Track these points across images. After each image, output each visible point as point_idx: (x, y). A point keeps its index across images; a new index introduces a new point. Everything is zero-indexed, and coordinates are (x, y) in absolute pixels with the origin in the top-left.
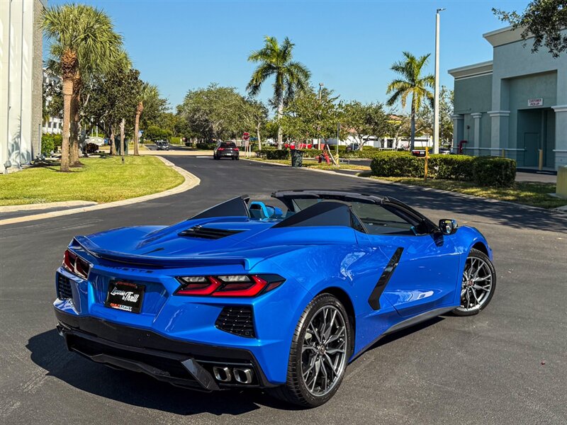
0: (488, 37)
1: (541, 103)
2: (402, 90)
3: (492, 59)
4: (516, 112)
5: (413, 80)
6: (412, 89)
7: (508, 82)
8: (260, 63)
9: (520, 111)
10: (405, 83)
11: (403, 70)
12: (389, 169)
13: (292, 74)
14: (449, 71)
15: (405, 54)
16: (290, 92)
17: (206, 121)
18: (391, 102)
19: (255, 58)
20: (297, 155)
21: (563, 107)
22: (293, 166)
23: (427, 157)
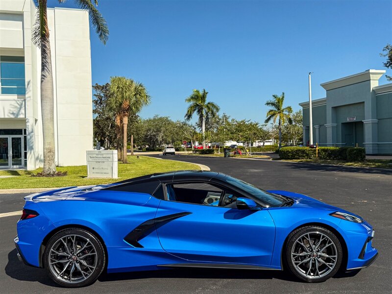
0: (324, 86)
1: (355, 119)
2: (274, 115)
3: (326, 97)
4: (340, 124)
5: (279, 109)
6: (279, 114)
7: (335, 108)
8: (192, 103)
9: (343, 124)
10: (275, 111)
11: (273, 104)
12: (291, 156)
13: (209, 108)
14: (299, 104)
15: (274, 96)
16: (207, 118)
17: (154, 136)
18: (267, 121)
19: (189, 100)
20: (227, 151)
21: (368, 121)
22: (225, 157)
23: (317, 148)
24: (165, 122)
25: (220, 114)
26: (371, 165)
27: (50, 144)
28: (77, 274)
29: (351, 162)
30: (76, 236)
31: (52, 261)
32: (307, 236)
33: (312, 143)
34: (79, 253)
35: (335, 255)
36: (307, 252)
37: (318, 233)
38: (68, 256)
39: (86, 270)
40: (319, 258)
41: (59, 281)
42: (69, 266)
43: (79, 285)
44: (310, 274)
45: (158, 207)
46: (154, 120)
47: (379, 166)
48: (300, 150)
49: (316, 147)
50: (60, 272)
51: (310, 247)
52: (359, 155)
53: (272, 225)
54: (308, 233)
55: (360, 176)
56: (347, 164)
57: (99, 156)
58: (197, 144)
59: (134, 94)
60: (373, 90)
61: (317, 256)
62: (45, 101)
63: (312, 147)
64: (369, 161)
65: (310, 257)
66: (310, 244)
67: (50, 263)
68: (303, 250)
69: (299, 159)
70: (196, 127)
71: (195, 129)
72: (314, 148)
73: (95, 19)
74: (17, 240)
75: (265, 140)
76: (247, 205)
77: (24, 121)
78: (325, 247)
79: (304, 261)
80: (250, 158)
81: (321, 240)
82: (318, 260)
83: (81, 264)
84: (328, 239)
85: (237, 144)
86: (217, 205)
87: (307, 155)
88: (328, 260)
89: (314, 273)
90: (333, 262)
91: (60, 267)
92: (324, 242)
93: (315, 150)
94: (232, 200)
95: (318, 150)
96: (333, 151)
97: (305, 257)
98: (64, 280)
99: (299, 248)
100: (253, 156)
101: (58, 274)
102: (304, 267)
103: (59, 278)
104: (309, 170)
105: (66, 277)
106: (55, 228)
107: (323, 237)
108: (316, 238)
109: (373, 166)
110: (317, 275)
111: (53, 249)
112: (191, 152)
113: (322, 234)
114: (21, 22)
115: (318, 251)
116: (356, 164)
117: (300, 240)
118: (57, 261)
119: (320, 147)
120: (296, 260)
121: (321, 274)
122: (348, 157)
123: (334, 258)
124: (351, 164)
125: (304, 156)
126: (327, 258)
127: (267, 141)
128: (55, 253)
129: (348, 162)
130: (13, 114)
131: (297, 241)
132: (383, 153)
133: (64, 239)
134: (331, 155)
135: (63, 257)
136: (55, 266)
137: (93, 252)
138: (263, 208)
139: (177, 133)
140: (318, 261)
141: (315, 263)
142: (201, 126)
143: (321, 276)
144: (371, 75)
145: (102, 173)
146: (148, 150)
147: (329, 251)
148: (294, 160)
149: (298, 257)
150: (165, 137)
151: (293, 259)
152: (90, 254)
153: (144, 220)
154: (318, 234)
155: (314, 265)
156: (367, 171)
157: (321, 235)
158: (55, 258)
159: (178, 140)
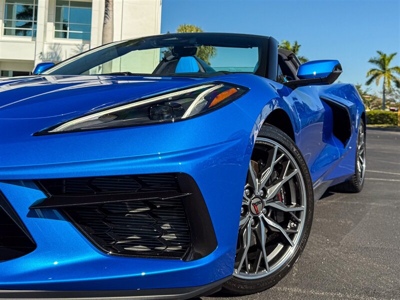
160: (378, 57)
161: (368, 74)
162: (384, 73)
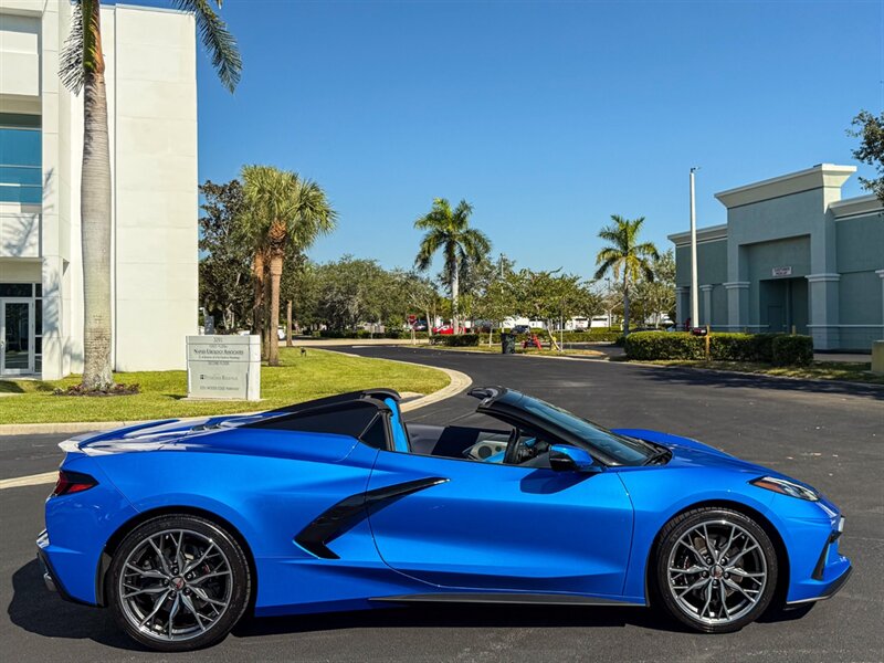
0: (721, 197)
1: (789, 272)
2: (613, 260)
3: (726, 222)
4: (758, 283)
5: (626, 248)
6: (624, 259)
7: (747, 249)
8: (429, 230)
9: (763, 282)
10: (617, 251)
11: (612, 236)
12: (652, 351)
13: (468, 243)
14: (669, 237)
15: (614, 217)
16: (464, 264)
17: (341, 302)
18: (599, 274)
19: (423, 223)
20: (508, 339)
21: (819, 277)
22: (504, 352)
23: (707, 337)
24: (366, 271)
25: (493, 257)
26: (825, 374)
27: (100, 319)
28: (184, 619)
29: (781, 367)
30: (185, 534)
31: (127, 591)
32: (701, 529)
33: (696, 324)
34: (189, 572)
35: (761, 571)
36: (701, 565)
37: (724, 522)
38: (164, 580)
39: (207, 610)
40: (727, 578)
41: (143, 636)
42: (166, 600)
43: (189, 645)
44: (707, 615)
45: (373, 467)
46: (343, 266)
47: (840, 378)
48: (670, 339)
49: (705, 334)
50: (146, 616)
51: (709, 553)
52: (799, 352)
53: (627, 507)
54: (704, 524)
55: (803, 399)
56: (772, 371)
57: (218, 349)
58: (438, 322)
59: (298, 205)
60: (829, 209)
61: (723, 574)
62: (90, 220)
63: (697, 333)
64: (823, 365)
65: (707, 577)
66: (707, 548)
67: (122, 596)
68: (693, 561)
69: (669, 359)
70: (438, 284)
71: (436, 288)
72: (700, 334)
73: (211, 35)
74: (43, 542)
75: (593, 314)
76: (573, 462)
77: (37, 264)
78: (740, 555)
79: (695, 585)
80: (561, 355)
81: (732, 539)
82: (725, 584)
83: (194, 596)
84: (746, 536)
85: (531, 324)
86: (501, 461)
87: (687, 350)
88: (746, 583)
89: (717, 613)
90: (758, 588)
91: (146, 604)
92: (738, 544)
93: (704, 340)
94: (535, 450)
95: (711, 340)
96: (740, 342)
97: (696, 576)
98: (153, 634)
99: (685, 556)
100: (568, 350)
101: (141, 621)
102: (696, 599)
103: (143, 629)
104: (690, 384)
105: (158, 627)
106: (134, 515)
107: (737, 531)
108: (720, 533)
109: (829, 377)
110: (724, 616)
111: (130, 562)
112: (427, 341)
113: (735, 526)
114: (36, 35)
115: (726, 563)
116: (793, 372)
117: (686, 539)
118: (139, 591)
119: (713, 334)
120: (678, 582)
121: (731, 614)
122: (776, 356)
123: (760, 579)
124: (780, 371)
125: (679, 353)
126: (745, 579)
127: (597, 317)
128: (134, 572)
129: (774, 366)
130: (9, 246)
131: (680, 540)
132: (850, 348)
133: (157, 540)
134: (738, 350)
135: (153, 581)
136: (133, 603)
137: (224, 568)
138: (605, 468)
139: (394, 298)
140: (727, 587)
141: (719, 590)
142: (450, 282)
143: (731, 618)
144: (824, 176)
145: (223, 389)
146: (325, 335)
147: (750, 563)
148: (657, 361)
149: (682, 576)
150: (365, 306)
151: (671, 581)
152: (215, 574)
153: (340, 495)
154: (725, 525)
155: (716, 593)
156: (816, 387)
157: (731, 528)
158: (132, 584)
159: (395, 313)
160: (615, 227)
161: (599, 256)
162: (625, 255)
